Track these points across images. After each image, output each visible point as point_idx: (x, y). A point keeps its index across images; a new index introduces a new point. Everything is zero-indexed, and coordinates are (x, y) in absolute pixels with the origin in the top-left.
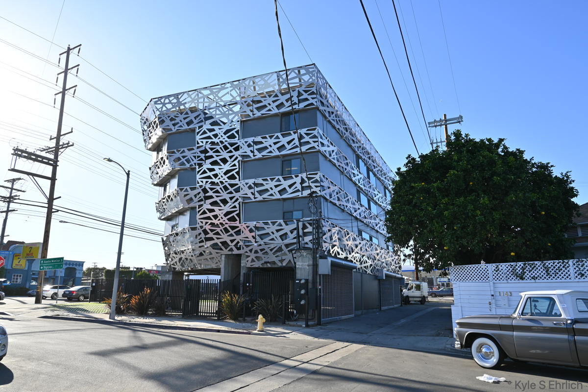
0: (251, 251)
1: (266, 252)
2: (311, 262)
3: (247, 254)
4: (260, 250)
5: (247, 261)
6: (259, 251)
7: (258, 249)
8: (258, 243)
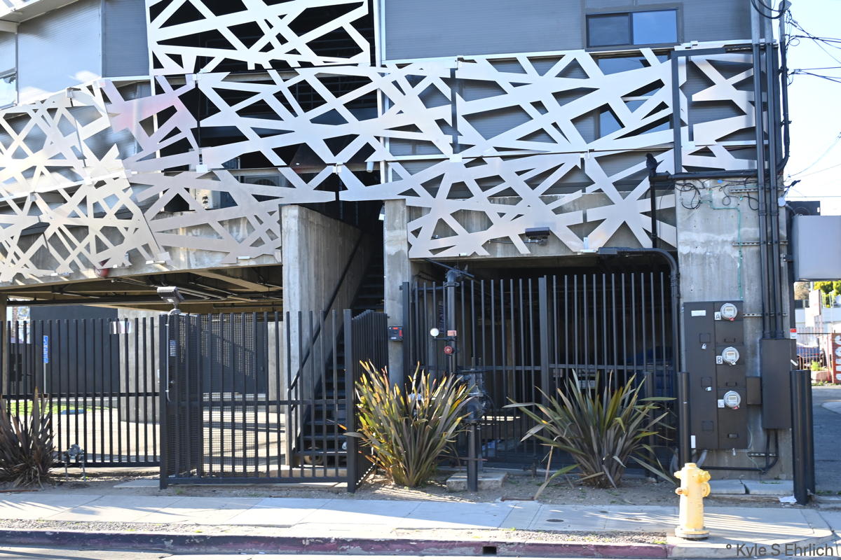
0: (432, 186)
1: (510, 192)
2: (752, 230)
3: (411, 201)
4: (478, 181)
5: (416, 233)
6: (474, 188)
7: (470, 177)
8: (467, 153)
